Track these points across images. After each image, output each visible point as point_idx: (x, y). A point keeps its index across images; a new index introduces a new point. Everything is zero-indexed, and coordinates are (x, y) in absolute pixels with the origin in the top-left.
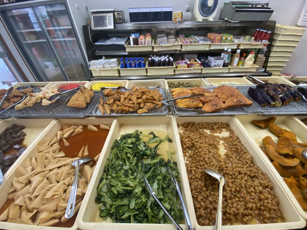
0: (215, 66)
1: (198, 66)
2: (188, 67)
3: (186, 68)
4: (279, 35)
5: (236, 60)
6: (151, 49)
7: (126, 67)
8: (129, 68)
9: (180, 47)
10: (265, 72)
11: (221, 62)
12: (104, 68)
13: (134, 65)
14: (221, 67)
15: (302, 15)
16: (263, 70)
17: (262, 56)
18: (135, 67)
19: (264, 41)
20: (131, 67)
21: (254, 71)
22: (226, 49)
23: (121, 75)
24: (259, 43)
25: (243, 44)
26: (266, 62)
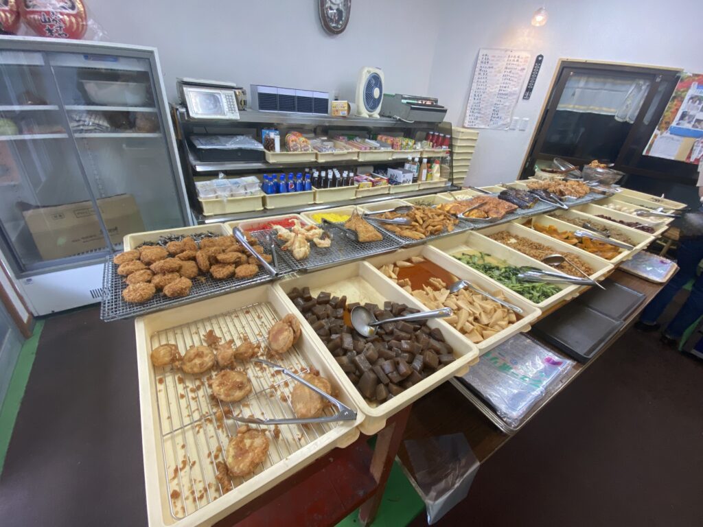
0: (404, 182)
1: (385, 184)
2: (373, 186)
3: (371, 188)
4: (457, 139)
5: (425, 171)
6: (313, 159)
7: (278, 191)
8: (284, 192)
9: (357, 155)
10: (452, 185)
11: (410, 176)
12: (232, 196)
13: (293, 187)
14: (411, 183)
15: (468, 115)
16: (450, 184)
17: (446, 166)
18: (296, 191)
19: (444, 147)
20: (288, 191)
21: (443, 185)
22: (410, 158)
23: (268, 207)
24: (440, 150)
25: (427, 152)
26: (452, 173)
